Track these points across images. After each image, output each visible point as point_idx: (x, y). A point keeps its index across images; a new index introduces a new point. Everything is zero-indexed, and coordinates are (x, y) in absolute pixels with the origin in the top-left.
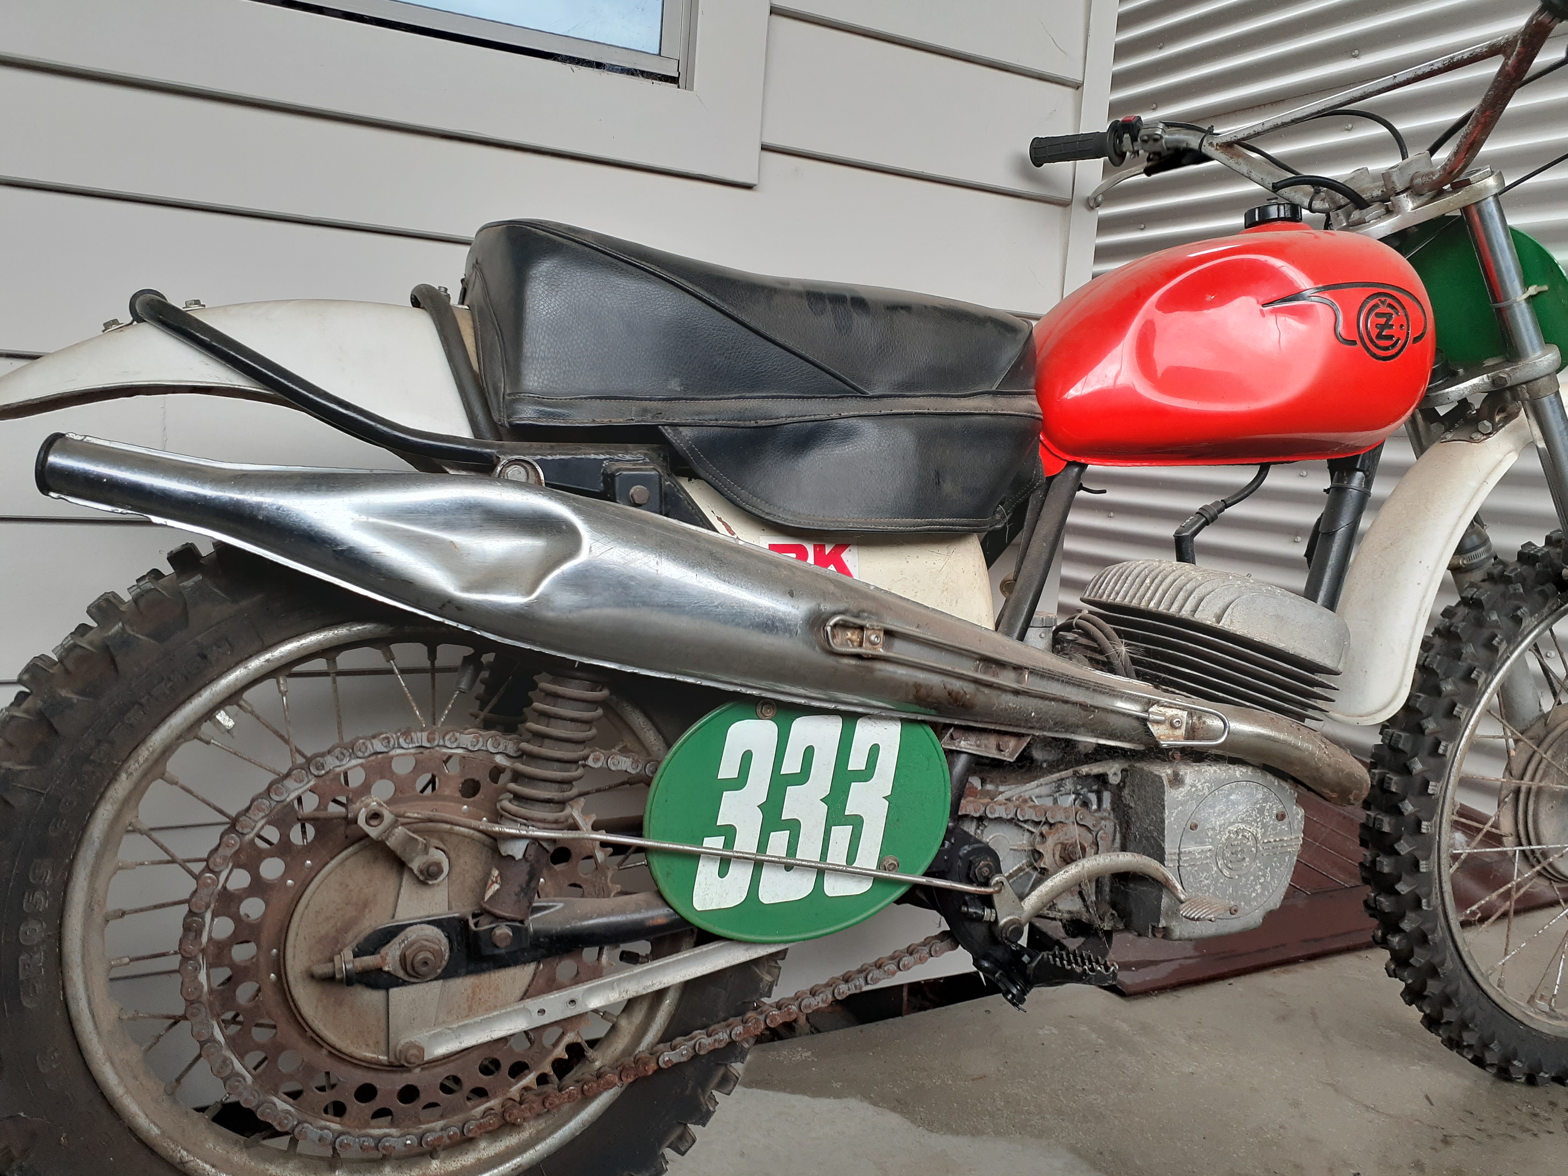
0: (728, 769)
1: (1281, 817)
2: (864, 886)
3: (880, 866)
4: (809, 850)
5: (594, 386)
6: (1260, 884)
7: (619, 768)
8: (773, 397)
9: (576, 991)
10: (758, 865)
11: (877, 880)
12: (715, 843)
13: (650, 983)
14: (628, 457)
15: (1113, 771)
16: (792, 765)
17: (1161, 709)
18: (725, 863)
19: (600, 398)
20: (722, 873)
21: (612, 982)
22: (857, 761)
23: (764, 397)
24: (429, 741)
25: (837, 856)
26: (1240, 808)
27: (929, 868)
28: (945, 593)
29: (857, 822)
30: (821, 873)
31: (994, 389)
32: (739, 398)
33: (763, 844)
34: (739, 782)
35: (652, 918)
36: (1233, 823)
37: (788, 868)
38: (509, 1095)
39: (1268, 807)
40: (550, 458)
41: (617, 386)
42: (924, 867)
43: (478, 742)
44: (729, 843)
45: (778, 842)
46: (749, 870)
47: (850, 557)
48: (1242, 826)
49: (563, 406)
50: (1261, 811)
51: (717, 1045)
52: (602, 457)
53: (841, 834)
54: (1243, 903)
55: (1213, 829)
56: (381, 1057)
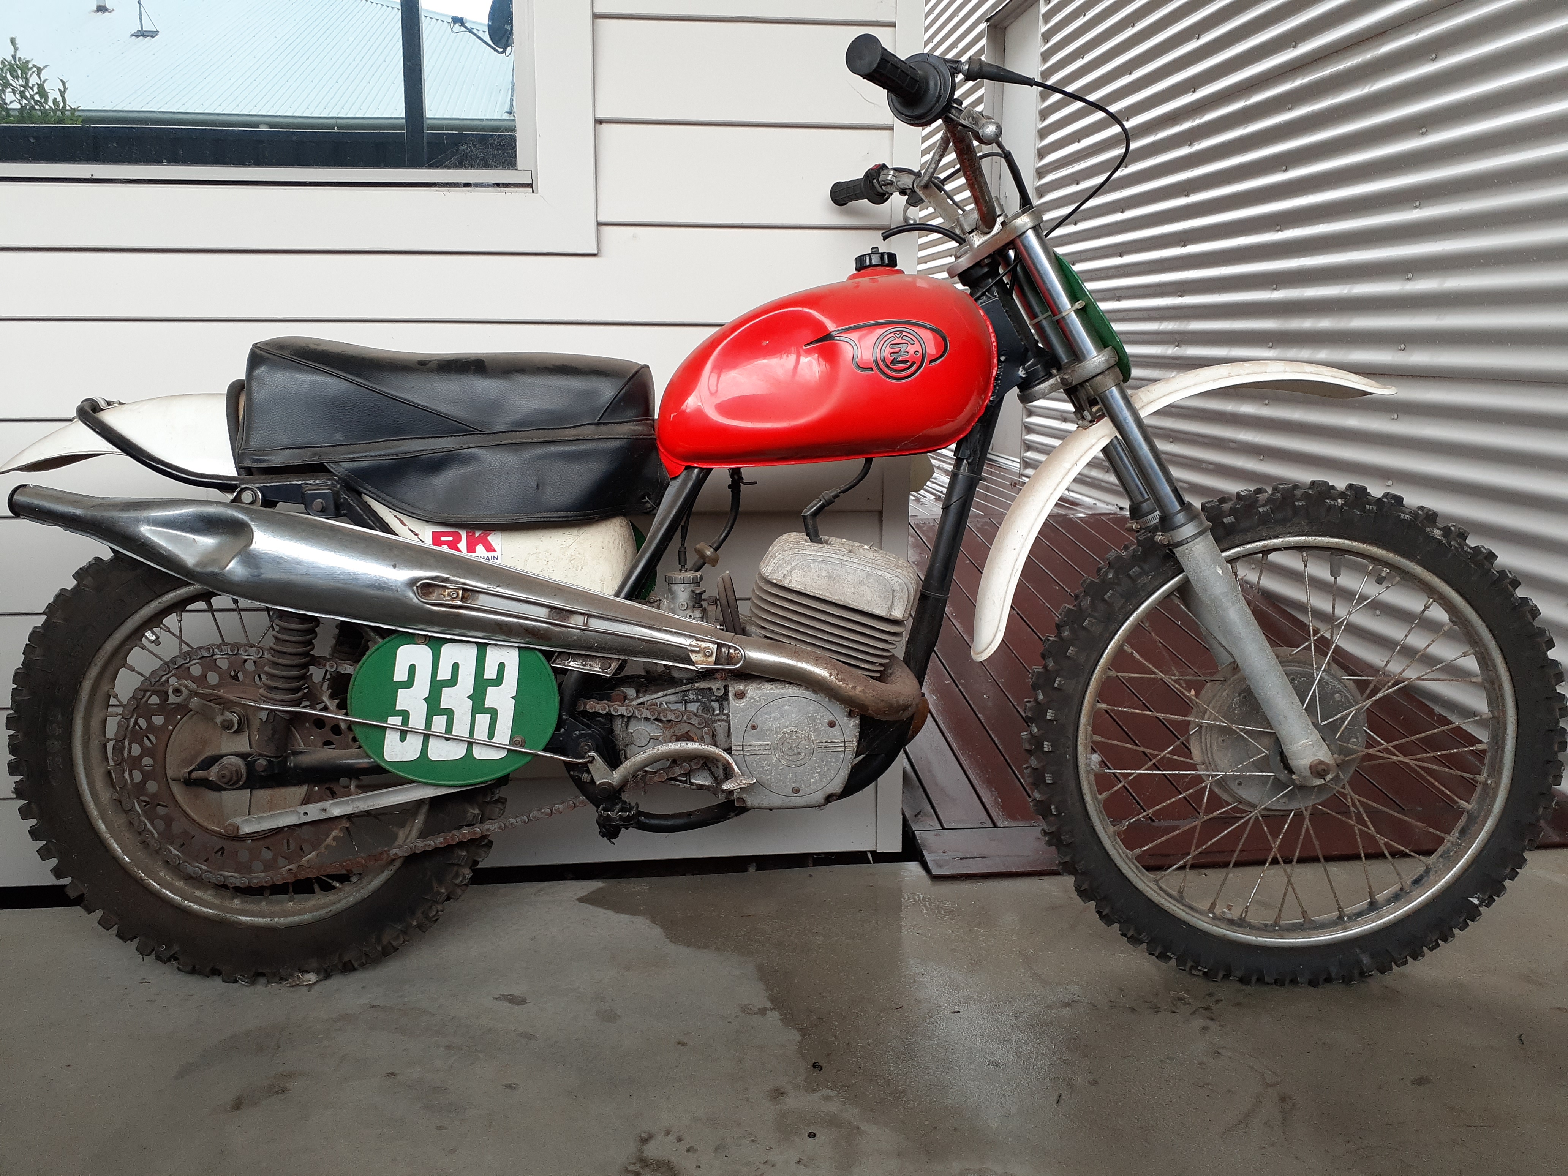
0: (400, 674)
1: (832, 725)
2: (502, 754)
3: (512, 742)
4: (461, 729)
5: (286, 441)
6: (817, 773)
7: (346, 672)
8: (411, 439)
9: (326, 804)
10: (427, 737)
11: (509, 750)
12: (395, 721)
13: (372, 804)
14: (317, 482)
15: (717, 686)
16: (444, 673)
17: (698, 642)
18: (403, 735)
19: (290, 448)
20: (403, 739)
21: (349, 801)
22: (490, 673)
23: (404, 439)
24: (232, 651)
25: (481, 733)
26: (793, 716)
27: (547, 745)
28: (572, 561)
29: (493, 713)
30: (470, 744)
31: (596, 421)
32: (386, 441)
33: (428, 724)
34: (409, 683)
35: (359, 763)
36: (787, 727)
37: (447, 739)
38: (301, 863)
39: (818, 716)
40: (268, 485)
41: (301, 439)
42: (544, 743)
43: (259, 652)
44: (405, 721)
45: (439, 723)
46: (421, 739)
47: (495, 539)
48: (795, 729)
49: (266, 455)
50: (814, 720)
51: (427, 848)
52: (300, 482)
53: (483, 720)
54: (803, 786)
55: (770, 730)
56: (222, 831)
